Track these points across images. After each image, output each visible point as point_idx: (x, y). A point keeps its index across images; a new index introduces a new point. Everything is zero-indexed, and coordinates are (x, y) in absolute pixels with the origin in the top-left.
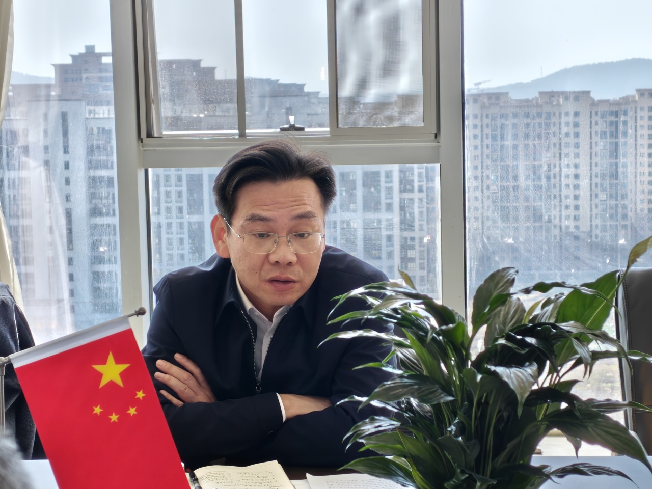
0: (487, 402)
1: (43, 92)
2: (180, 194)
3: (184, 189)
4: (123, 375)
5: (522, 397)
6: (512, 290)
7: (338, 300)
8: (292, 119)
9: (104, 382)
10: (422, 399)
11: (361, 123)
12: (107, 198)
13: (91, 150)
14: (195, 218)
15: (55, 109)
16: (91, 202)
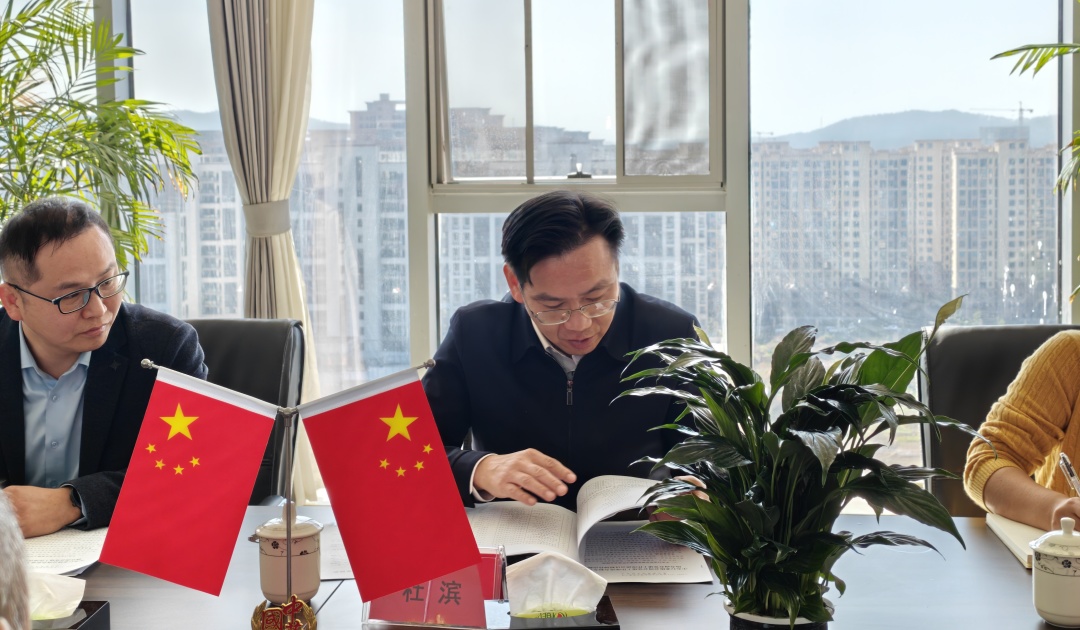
0: (787, 466)
1: (339, 138)
2: (467, 236)
3: (471, 232)
4: (410, 428)
5: (826, 465)
6: (813, 350)
7: (632, 356)
8: (579, 167)
9: (392, 434)
10: (718, 463)
11: (649, 170)
12: (398, 239)
13: (383, 193)
14: (483, 260)
15: (350, 153)
16: (382, 244)
